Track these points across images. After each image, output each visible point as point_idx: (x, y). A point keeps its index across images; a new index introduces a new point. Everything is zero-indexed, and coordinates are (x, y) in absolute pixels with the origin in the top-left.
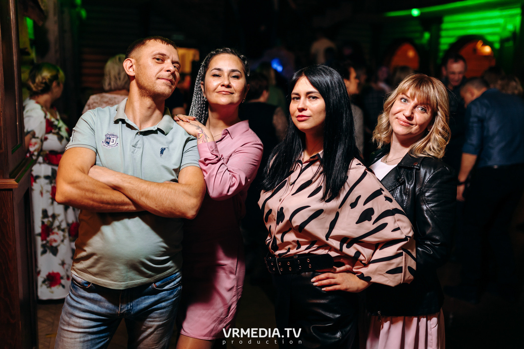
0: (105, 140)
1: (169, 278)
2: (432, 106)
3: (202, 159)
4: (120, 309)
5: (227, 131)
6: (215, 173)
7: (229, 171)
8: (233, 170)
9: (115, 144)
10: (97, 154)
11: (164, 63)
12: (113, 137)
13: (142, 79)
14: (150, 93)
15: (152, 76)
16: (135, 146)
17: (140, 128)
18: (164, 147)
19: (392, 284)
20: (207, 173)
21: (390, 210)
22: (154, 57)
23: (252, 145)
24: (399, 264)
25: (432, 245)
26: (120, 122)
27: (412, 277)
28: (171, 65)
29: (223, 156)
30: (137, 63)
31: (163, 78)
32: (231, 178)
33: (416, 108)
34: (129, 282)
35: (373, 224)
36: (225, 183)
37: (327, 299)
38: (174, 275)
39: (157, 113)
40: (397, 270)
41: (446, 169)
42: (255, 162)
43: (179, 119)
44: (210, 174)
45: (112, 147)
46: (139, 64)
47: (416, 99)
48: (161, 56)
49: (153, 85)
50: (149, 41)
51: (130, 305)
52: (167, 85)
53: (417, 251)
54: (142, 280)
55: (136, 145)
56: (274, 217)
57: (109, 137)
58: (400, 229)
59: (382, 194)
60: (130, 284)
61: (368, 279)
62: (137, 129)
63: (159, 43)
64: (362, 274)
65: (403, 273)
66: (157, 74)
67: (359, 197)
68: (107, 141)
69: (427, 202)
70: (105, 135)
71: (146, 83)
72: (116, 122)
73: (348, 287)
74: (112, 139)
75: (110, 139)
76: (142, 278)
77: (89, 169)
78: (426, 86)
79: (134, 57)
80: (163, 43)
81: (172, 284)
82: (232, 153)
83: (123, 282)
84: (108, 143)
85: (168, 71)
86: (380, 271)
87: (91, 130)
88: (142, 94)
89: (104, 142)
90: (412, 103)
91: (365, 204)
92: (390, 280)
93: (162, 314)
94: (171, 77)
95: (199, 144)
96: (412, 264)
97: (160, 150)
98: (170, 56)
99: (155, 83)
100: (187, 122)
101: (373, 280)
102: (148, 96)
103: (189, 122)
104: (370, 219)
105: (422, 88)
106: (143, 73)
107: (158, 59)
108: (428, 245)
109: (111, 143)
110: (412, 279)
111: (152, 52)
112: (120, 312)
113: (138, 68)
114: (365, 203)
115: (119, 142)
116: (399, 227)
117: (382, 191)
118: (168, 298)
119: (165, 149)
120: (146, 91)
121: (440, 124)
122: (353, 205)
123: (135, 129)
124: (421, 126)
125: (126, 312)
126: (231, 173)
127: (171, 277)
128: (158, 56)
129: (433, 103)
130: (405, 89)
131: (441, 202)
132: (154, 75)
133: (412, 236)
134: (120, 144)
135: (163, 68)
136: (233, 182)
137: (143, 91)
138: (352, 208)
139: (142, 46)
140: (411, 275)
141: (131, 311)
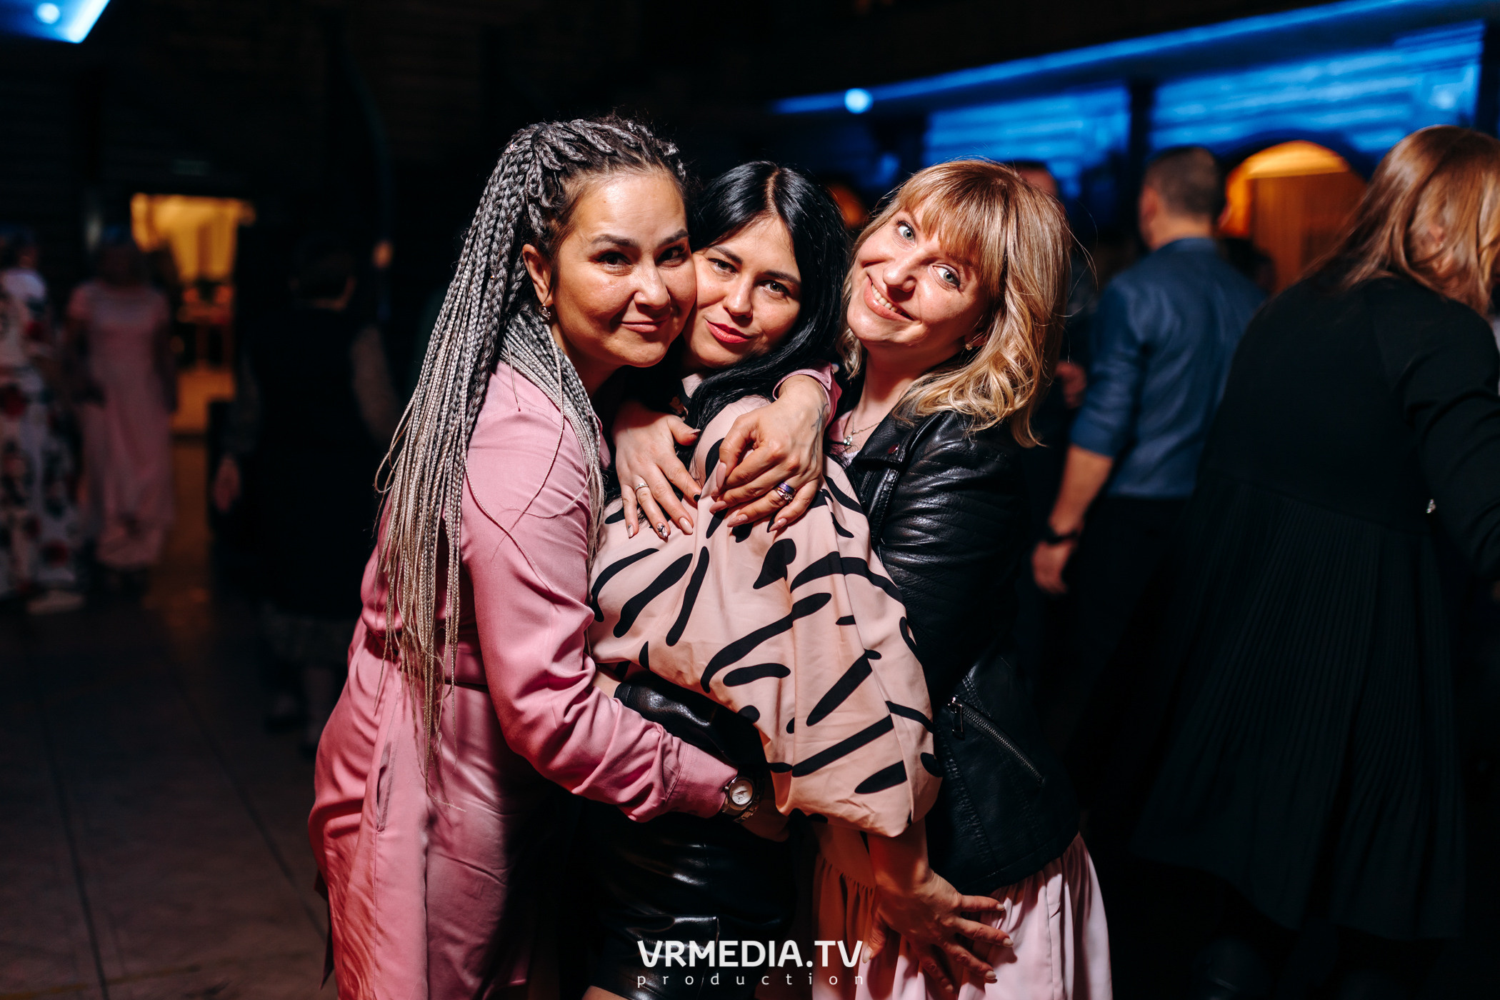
2: (985, 275)
33: (931, 265)
35: (792, 590)
47: (935, 239)
78: (981, 204)
90: (921, 248)
104: (783, 575)
105: (964, 206)
116: (853, 616)
121: (1012, 344)
122: (742, 532)
124: (934, 327)
129: (991, 265)
130: (914, 194)
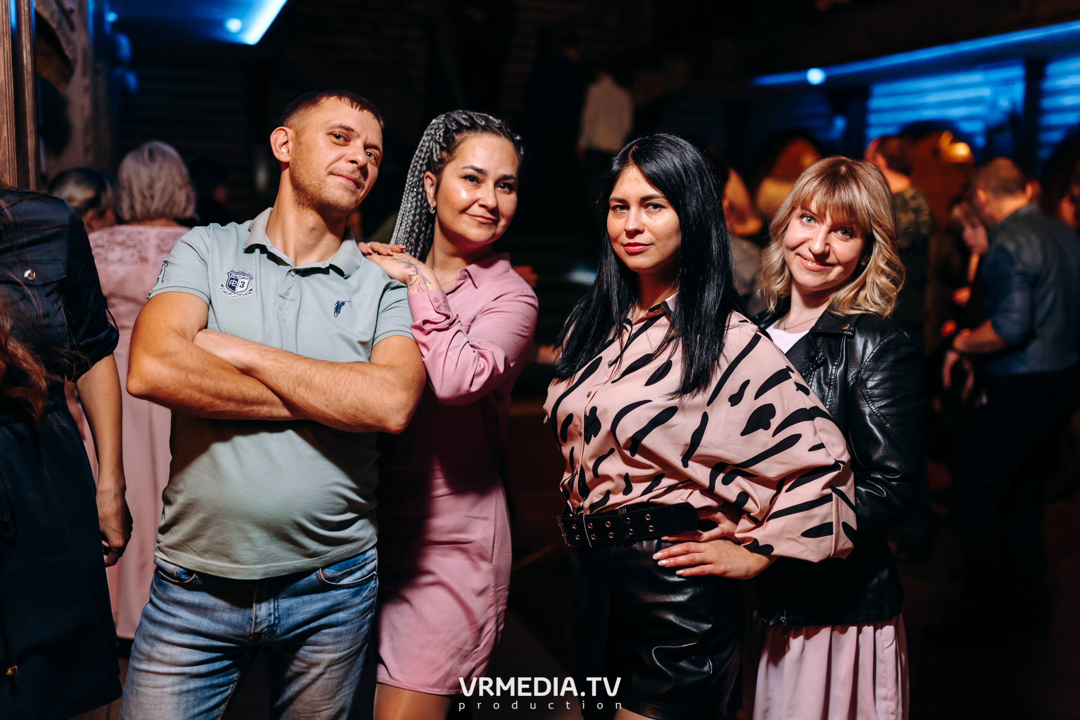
0: (228, 282)
1: (352, 562)
2: (862, 225)
3: (419, 322)
4: (253, 624)
5: (466, 273)
6: (443, 348)
7: (472, 346)
8: (479, 344)
9: (247, 291)
10: (211, 307)
11: (347, 145)
12: (243, 278)
13: (302, 171)
14: (312, 200)
15: (320, 168)
16: (286, 296)
17: (296, 263)
18: (341, 300)
19: (814, 558)
20: (428, 350)
21: (805, 409)
22: (330, 131)
23: (517, 296)
24: (825, 518)
25: (885, 480)
26: (257, 251)
27: (849, 544)
28: (362, 151)
29: (459, 317)
30: (297, 138)
31: (341, 173)
32: (477, 358)
33: (833, 233)
34: (271, 564)
35: (774, 435)
36: (466, 369)
37: (685, 594)
38: (361, 556)
39: (329, 238)
40: (823, 530)
41: (904, 334)
42: (522, 331)
43: (371, 252)
44: (435, 352)
45: (240, 295)
46: (299, 142)
47: (829, 219)
48: (345, 131)
49: (320, 185)
50: (327, 99)
51: (275, 615)
52: (347, 189)
53: (857, 493)
54: (297, 561)
55: (286, 294)
56: (579, 428)
57: (236, 277)
58: (825, 447)
59: (790, 377)
60: (273, 569)
61: (766, 550)
62: (289, 265)
63: (345, 105)
64: (756, 541)
65: (834, 535)
66: (331, 164)
67: (747, 383)
68: (231, 284)
69: (871, 399)
70: (228, 273)
71: (308, 179)
72: (250, 250)
73: (729, 567)
74: (240, 280)
75: (237, 280)
76: (297, 557)
77: (195, 334)
79: (294, 125)
80: (352, 107)
81: (358, 574)
82: (475, 314)
83: (256, 565)
84: (233, 288)
85: (353, 162)
86: (790, 532)
87: (201, 262)
88: (299, 200)
89: (224, 285)
90: (824, 225)
91: (757, 396)
92: (809, 549)
93: (339, 636)
94: (357, 175)
95: (412, 294)
96: (850, 518)
97: (335, 306)
98: (362, 133)
99: (324, 181)
100: (389, 255)
101: (775, 552)
102: (309, 205)
103: (392, 256)
104: (767, 427)
106: (304, 159)
107: (338, 137)
108: (877, 480)
109: (238, 289)
110: (850, 548)
111: (328, 121)
112: (254, 629)
113: (296, 149)
114: (758, 394)
115: (255, 287)
116: (822, 444)
117: (790, 373)
118: (350, 602)
119: (343, 303)
120: (305, 194)
121: (881, 256)
122: (735, 399)
123: (286, 264)
125: (266, 629)
126: (475, 350)
127: (356, 560)
128: (337, 131)
131: (897, 397)
132: (325, 166)
133: (848, 461)
134: (255, 291)
135: (344, 156)
136: (480, 366)
137: (301, 193)
138: (732, 405)
139: (311, 106)
140: (848, 539)
141: (277, 628)
